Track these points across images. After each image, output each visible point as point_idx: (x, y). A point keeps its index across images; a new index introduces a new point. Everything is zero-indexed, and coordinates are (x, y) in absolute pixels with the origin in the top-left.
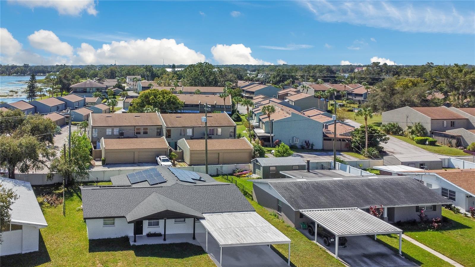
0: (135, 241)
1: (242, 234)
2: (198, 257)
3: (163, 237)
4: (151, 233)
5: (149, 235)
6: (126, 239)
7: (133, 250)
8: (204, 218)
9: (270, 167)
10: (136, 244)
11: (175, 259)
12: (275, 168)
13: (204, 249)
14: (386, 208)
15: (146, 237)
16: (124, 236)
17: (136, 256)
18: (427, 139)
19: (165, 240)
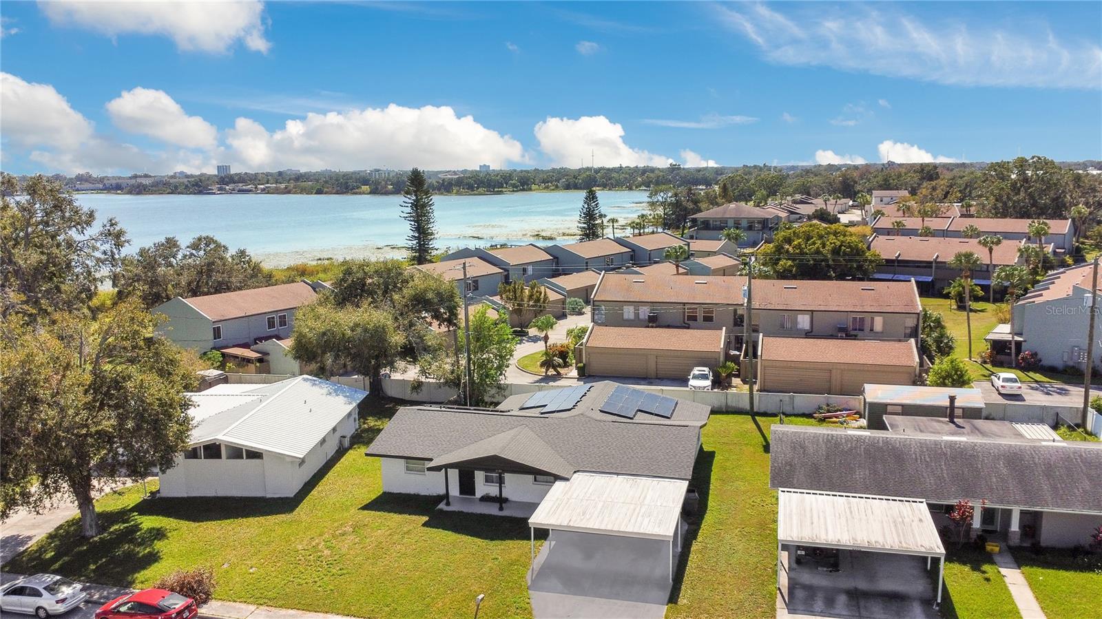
0: (448, 504)
4: (490, 495)
5: (485, 498)
9: (887, 405)
12: (899, 408)
15: (478, 501)
16: (441, 494)
19: (501, 509)
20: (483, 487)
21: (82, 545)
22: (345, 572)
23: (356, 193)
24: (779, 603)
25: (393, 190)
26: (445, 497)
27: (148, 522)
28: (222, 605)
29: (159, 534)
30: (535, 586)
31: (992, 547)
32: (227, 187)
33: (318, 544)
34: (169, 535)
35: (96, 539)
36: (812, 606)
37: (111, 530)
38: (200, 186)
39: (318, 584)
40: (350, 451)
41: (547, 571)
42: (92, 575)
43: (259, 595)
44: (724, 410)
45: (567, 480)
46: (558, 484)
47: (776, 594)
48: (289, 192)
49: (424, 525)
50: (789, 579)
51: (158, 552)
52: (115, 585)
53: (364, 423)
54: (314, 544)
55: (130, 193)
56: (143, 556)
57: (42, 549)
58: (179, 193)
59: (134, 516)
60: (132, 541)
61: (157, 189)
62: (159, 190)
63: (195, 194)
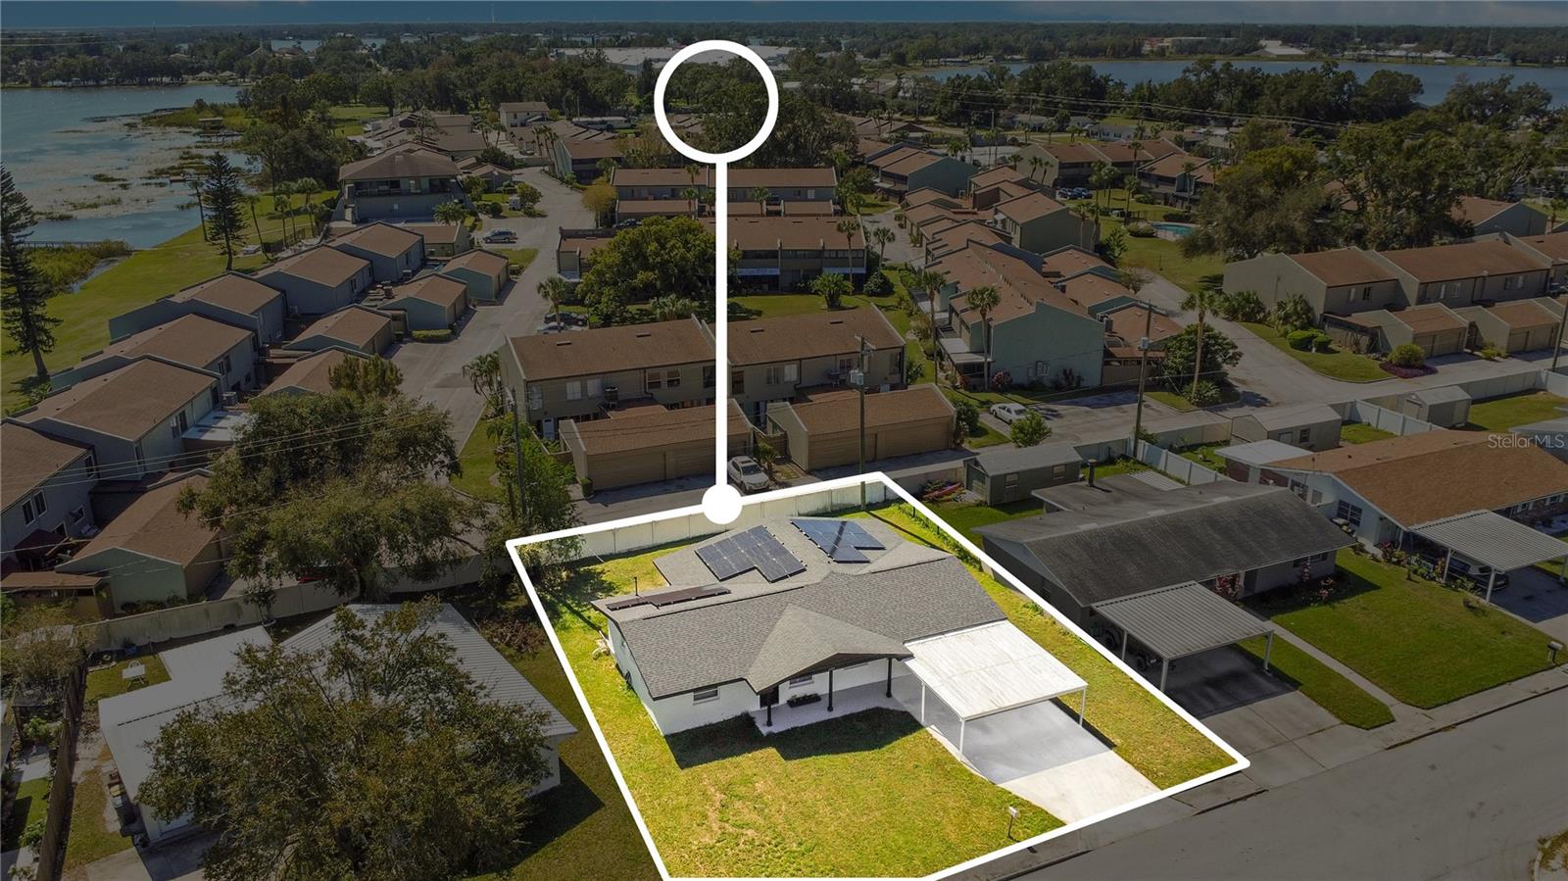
0: (769, 723)
1: (996, 685)
2: (910, 737)
3: (825, 702)
4: (798, 696)
5: (795, 703)
6: (745, 722)
7: (773, 747)
8: (911, 656)
9: (1005, 476)
10: (776, 729)
11: (866, 753)
13: (917, 717)
15: (789, 708)
16: (739, 714)
17: (786, 759)
18: (1313, 337)
19: (831, 709)
26: (750, 716)
30: (995, 779)
46: (911, 664)
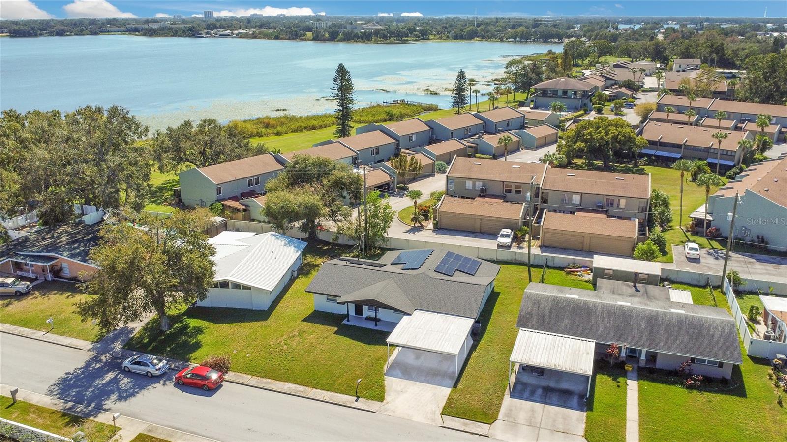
0: (349, 320)
2: (385, 347)
4: (371, 316)
5: (368, 318)
7: (338, 328)
9: (604, 269)
12: (612, 271)
14: (644, 350)
15: (364, 319)
16: (345, 313)
19: (376, 325)
20: (367, 312)
21: (161, 336)
22: (294, 359)
23: (303, 40)
24: (507, 392)
25: (330, 38)
26: (347, 316)
27: (193, 323)
28: (235, 374)
29: (199, 331)
30: (388, 374)
31: (628, 367)
32: (212, 32)
33: (280, 342)
34: (204, 331)
35: (168, 332)
36: (523, 394)
37: (175, 327)
38: (193, 31)
39: (281, 365)
40: (297, 280)
41: (395, 365)
42: (169, 354)
43: (252, 370)
44: (514, 262)
45: (410, 315)
46: (405, 318)
47: (507, 386)
48: (255, 37)
49: (335, 333)
50: (516, 378)
51: (200, 342)
52: (181, 360)
53: (305, 259)
54: (278, 342)
55: (145, 35)
56: (193, 343)
57: (141, 337)
58: (179, 36)
59: (185, 319)
60: (186, 334)
61: (163, 32)
62: (164, 34)
63: (190, 37)
